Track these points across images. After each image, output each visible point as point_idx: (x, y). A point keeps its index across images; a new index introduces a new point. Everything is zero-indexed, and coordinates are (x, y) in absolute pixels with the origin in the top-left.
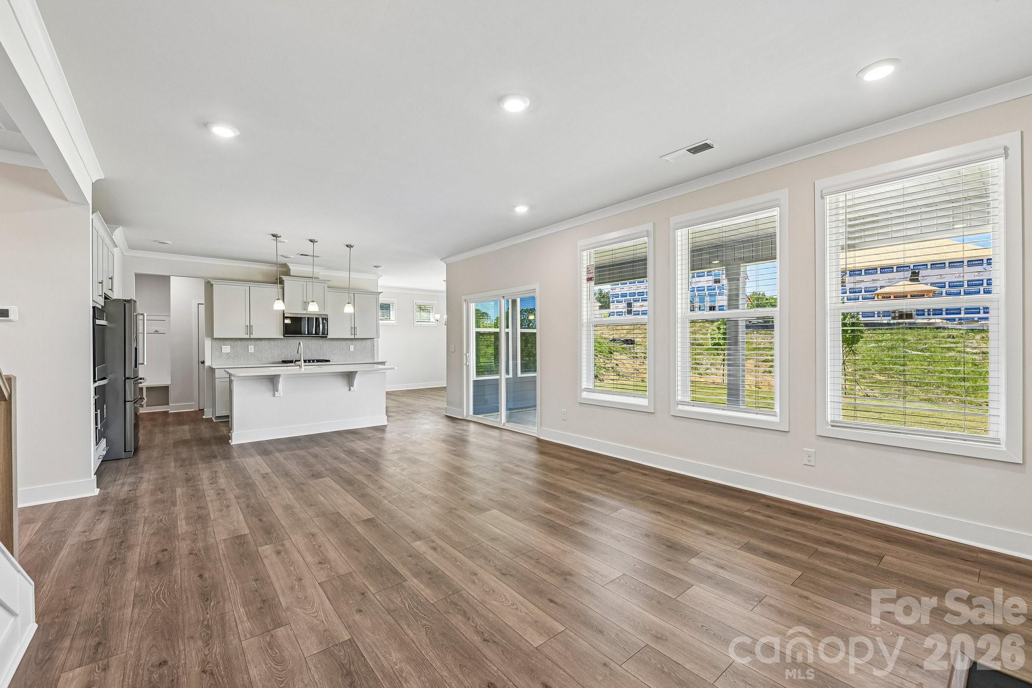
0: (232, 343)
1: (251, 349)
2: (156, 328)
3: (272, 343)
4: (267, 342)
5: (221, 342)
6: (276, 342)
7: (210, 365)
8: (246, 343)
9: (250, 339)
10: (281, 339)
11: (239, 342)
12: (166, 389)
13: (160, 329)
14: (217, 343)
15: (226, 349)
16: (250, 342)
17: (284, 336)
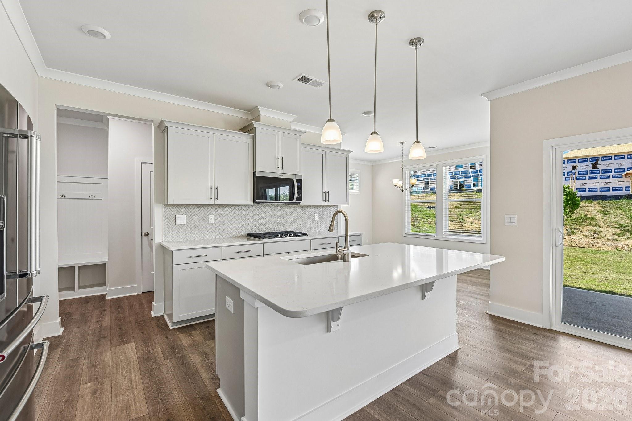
0: (188, 210)
1: (212, 218)
2: (91, 193)
3: (235, 210)
4: (229, 209)
5: (175, 210)
6: (240, 210)
7: (161, 241)
8: (206, 211)
9: (214, 206)
10: (249, 206)
11: (197, 210)
12: (103, 267)
13: (97, 195)
14: (170, 212)
15: (182, 219)
16: (210, 210)
17: (254, 202)
